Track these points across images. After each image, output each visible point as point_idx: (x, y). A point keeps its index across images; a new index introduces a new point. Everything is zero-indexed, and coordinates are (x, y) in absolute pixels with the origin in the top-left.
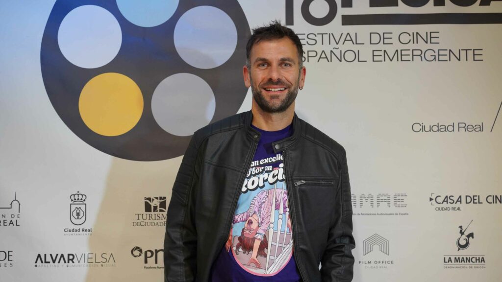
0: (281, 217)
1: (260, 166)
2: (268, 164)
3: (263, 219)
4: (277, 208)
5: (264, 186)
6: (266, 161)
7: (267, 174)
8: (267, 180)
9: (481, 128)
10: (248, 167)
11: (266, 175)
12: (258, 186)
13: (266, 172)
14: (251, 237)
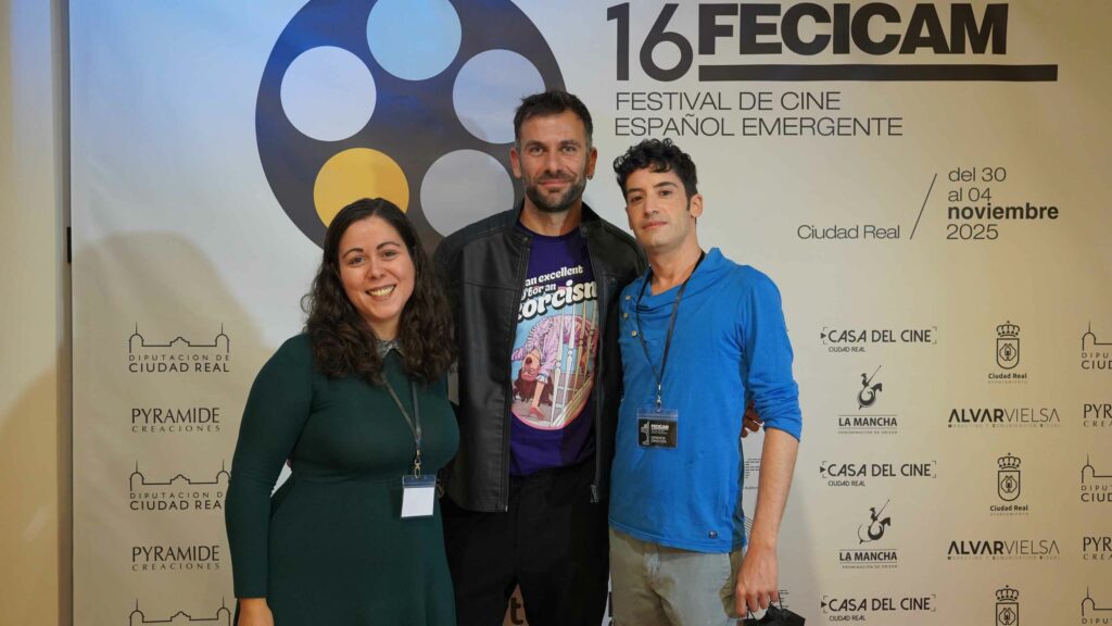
0: (571, 352)
1: (539, 284)
2: (550, 282)
3: (546, 354)
4: (566, 341)
5: (546, 312)
6: (547, 277)
7: (549, 295)
8: (550, 303)
9: (897, 234)
10: (522, 287)
11: (547, 298)
12: (537, 313)
13: (548, 292)
14: (531, 379)
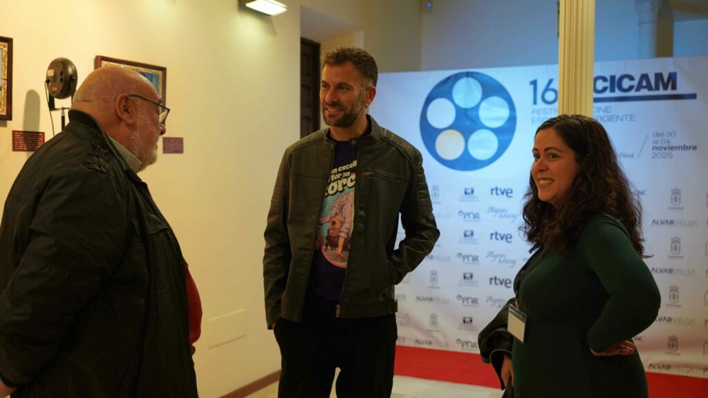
3: (345, 218)
5: (343, 190)
8: (346, 185)
11: (344, 181)
